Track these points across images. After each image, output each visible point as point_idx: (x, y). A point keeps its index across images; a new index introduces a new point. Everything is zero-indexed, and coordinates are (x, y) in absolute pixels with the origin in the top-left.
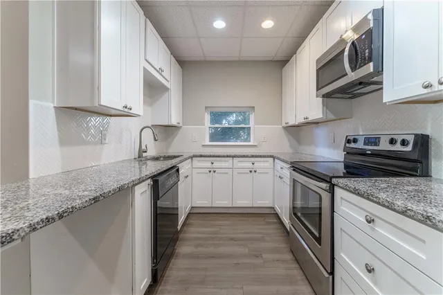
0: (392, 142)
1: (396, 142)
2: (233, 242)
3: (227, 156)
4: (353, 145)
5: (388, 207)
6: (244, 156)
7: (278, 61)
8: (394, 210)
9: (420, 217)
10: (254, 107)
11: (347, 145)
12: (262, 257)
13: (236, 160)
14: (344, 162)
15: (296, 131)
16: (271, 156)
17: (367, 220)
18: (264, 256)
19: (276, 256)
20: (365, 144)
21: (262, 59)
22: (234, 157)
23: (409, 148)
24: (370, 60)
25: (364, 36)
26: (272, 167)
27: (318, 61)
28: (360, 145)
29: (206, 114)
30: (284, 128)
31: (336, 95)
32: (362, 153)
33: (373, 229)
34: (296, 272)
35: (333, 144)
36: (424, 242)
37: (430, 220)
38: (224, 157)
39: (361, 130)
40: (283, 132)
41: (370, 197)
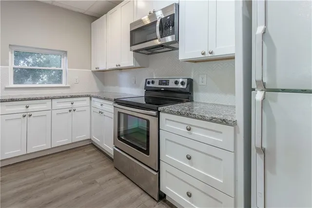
0: (176, 83)
1: (178, 83)
2: (64, 180)
3: (46, 98)
4: (151, 85)
5: (201, 119)
6: (63, 97)
7: (88, 15)
8: (205, 120)
9: (219, 120)
10: (66, 52)
11: (147, 85)
12: (96, 182)
13: (54, 101)
14: (145, 96)
15: (101, 75)
16: (87, 96)
17: (187, 129)
18: (98, 181)
19: (107, 177)
20: (159, 84)
21: (76, 10)
22: (52, 98)
23: (185, 86)
24: (173, 33)
25: (168, 18)
26: (89, 105)
27: (131, 25)
28: (156, 85)
29: (10, 53)
30: (94, 72)
31: (143, 52)
32: (157, 90)
33: (191, 134)
34: (126, 182)
35: (135, 84)
36: (221, 133)
37: (225, 121)
38: (41, 99)
39: (154, 75)
40: (92, 75)
41: (189, 115)
